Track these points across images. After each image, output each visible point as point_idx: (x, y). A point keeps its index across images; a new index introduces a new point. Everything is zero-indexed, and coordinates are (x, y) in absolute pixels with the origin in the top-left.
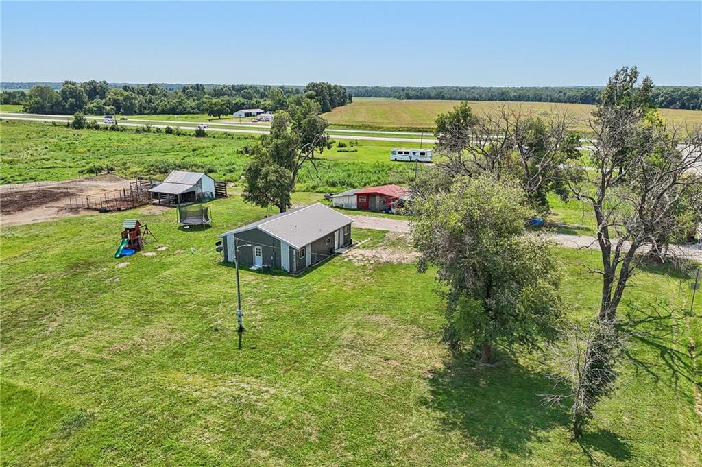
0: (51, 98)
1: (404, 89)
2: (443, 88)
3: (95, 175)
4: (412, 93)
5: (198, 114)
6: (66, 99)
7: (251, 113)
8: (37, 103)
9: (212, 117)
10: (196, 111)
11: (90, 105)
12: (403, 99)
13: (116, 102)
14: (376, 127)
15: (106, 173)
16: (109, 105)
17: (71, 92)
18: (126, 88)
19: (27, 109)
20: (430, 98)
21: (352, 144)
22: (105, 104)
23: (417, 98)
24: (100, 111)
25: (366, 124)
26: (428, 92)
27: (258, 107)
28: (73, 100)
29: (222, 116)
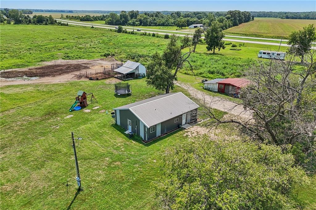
0: (116, 18)
1: (286, 13)
2: (310, 13)
3: (106, 57)
4: (290, 15)
5: (174, 26)
6: (121, 18)
7: (197, 26)
8: (110, 20)
9: (178, 28)
10: (173, 24)
11: (130, 22)
12: (284, 19)
13: (140, 20)
14: (259, 36)
15: (111, 56)
16: (137, 22)
17: (123, 16)
18: (146, 14)
19: (106, 23)
20: (300, 18)
21: (240, 45)
22: (136, 21)
23: (293, 18)
24: (134, 25)
25: (254, 33)
26: (300, 15)
27: (201, 23)
28: (124, 19)
29: (183, 28)
